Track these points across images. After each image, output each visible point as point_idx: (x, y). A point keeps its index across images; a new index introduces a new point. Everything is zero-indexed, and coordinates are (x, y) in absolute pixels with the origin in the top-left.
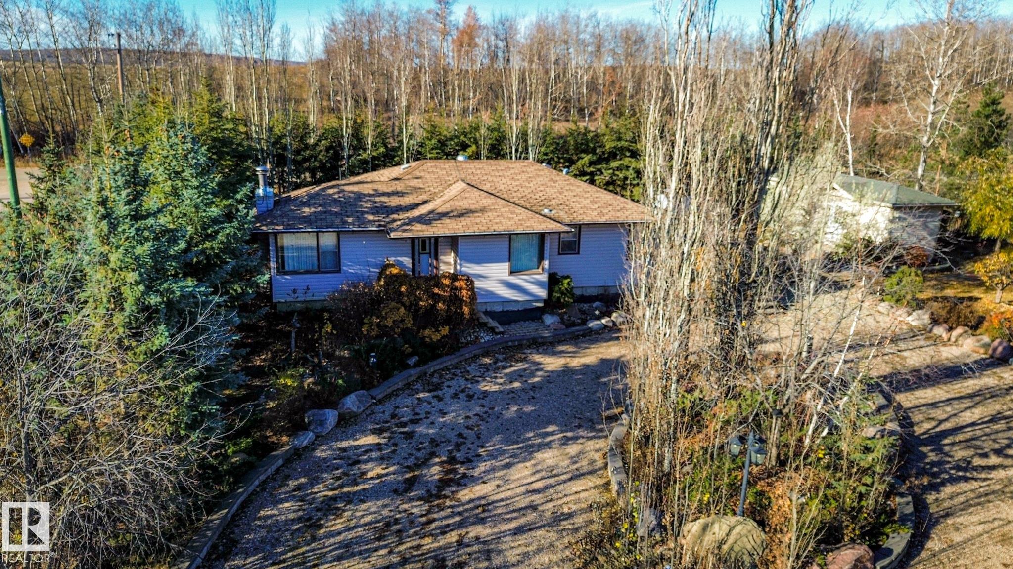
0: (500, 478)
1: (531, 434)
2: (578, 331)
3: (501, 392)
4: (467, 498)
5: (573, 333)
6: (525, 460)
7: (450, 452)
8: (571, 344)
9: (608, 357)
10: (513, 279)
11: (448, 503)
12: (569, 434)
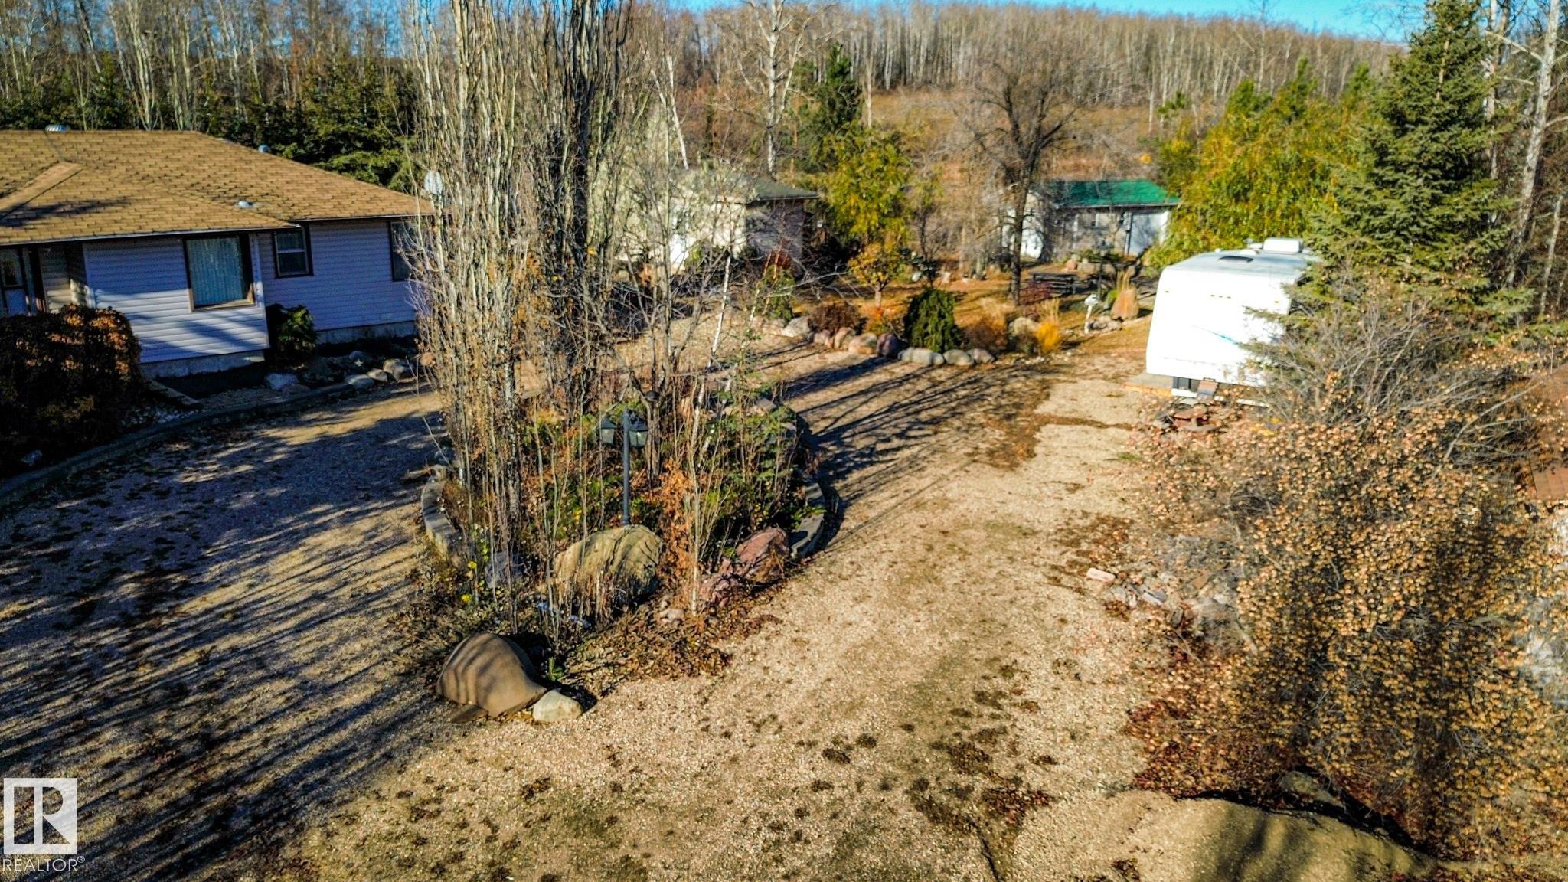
0: (250, 576)
1: (290, 520)
2: (332, 391)
3: (218, 480)
4: (200, 609)
5: (325, 394)
6: (288, 549)
7: (149, 563)
8: (324, 410)
9: (391, 417)
10: (203, 318)
11: (165, 621)
12: (353, 509)
